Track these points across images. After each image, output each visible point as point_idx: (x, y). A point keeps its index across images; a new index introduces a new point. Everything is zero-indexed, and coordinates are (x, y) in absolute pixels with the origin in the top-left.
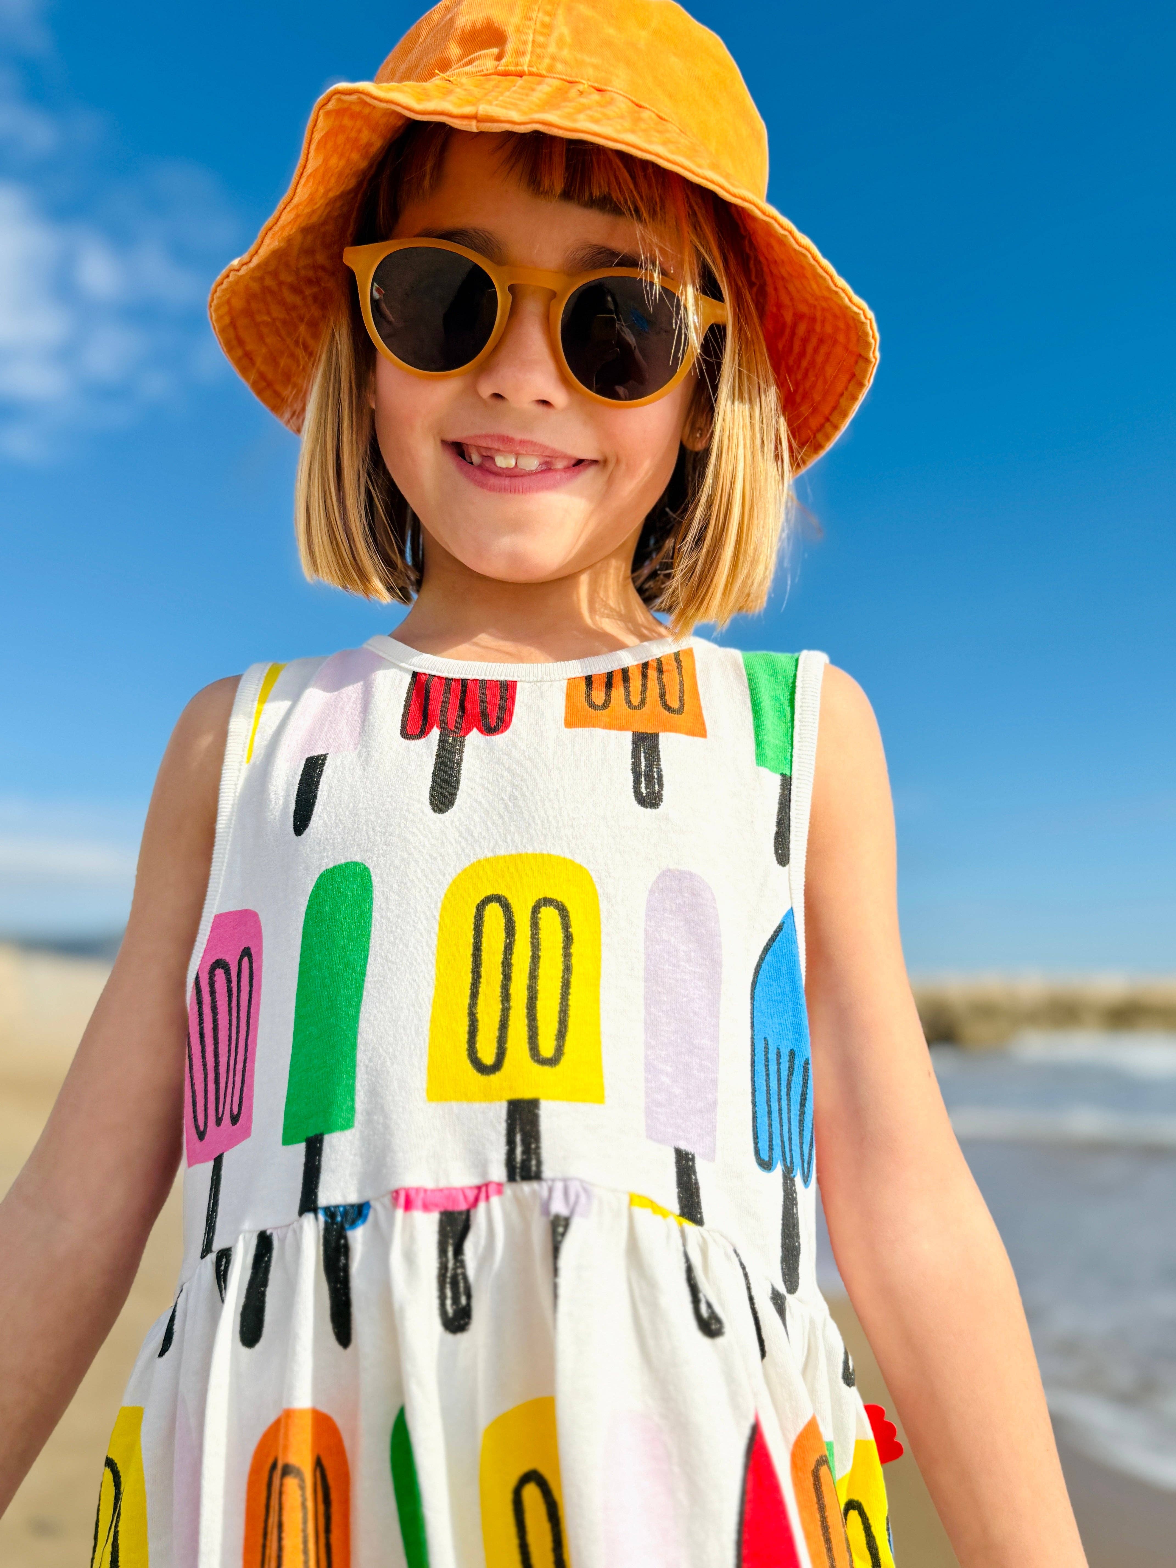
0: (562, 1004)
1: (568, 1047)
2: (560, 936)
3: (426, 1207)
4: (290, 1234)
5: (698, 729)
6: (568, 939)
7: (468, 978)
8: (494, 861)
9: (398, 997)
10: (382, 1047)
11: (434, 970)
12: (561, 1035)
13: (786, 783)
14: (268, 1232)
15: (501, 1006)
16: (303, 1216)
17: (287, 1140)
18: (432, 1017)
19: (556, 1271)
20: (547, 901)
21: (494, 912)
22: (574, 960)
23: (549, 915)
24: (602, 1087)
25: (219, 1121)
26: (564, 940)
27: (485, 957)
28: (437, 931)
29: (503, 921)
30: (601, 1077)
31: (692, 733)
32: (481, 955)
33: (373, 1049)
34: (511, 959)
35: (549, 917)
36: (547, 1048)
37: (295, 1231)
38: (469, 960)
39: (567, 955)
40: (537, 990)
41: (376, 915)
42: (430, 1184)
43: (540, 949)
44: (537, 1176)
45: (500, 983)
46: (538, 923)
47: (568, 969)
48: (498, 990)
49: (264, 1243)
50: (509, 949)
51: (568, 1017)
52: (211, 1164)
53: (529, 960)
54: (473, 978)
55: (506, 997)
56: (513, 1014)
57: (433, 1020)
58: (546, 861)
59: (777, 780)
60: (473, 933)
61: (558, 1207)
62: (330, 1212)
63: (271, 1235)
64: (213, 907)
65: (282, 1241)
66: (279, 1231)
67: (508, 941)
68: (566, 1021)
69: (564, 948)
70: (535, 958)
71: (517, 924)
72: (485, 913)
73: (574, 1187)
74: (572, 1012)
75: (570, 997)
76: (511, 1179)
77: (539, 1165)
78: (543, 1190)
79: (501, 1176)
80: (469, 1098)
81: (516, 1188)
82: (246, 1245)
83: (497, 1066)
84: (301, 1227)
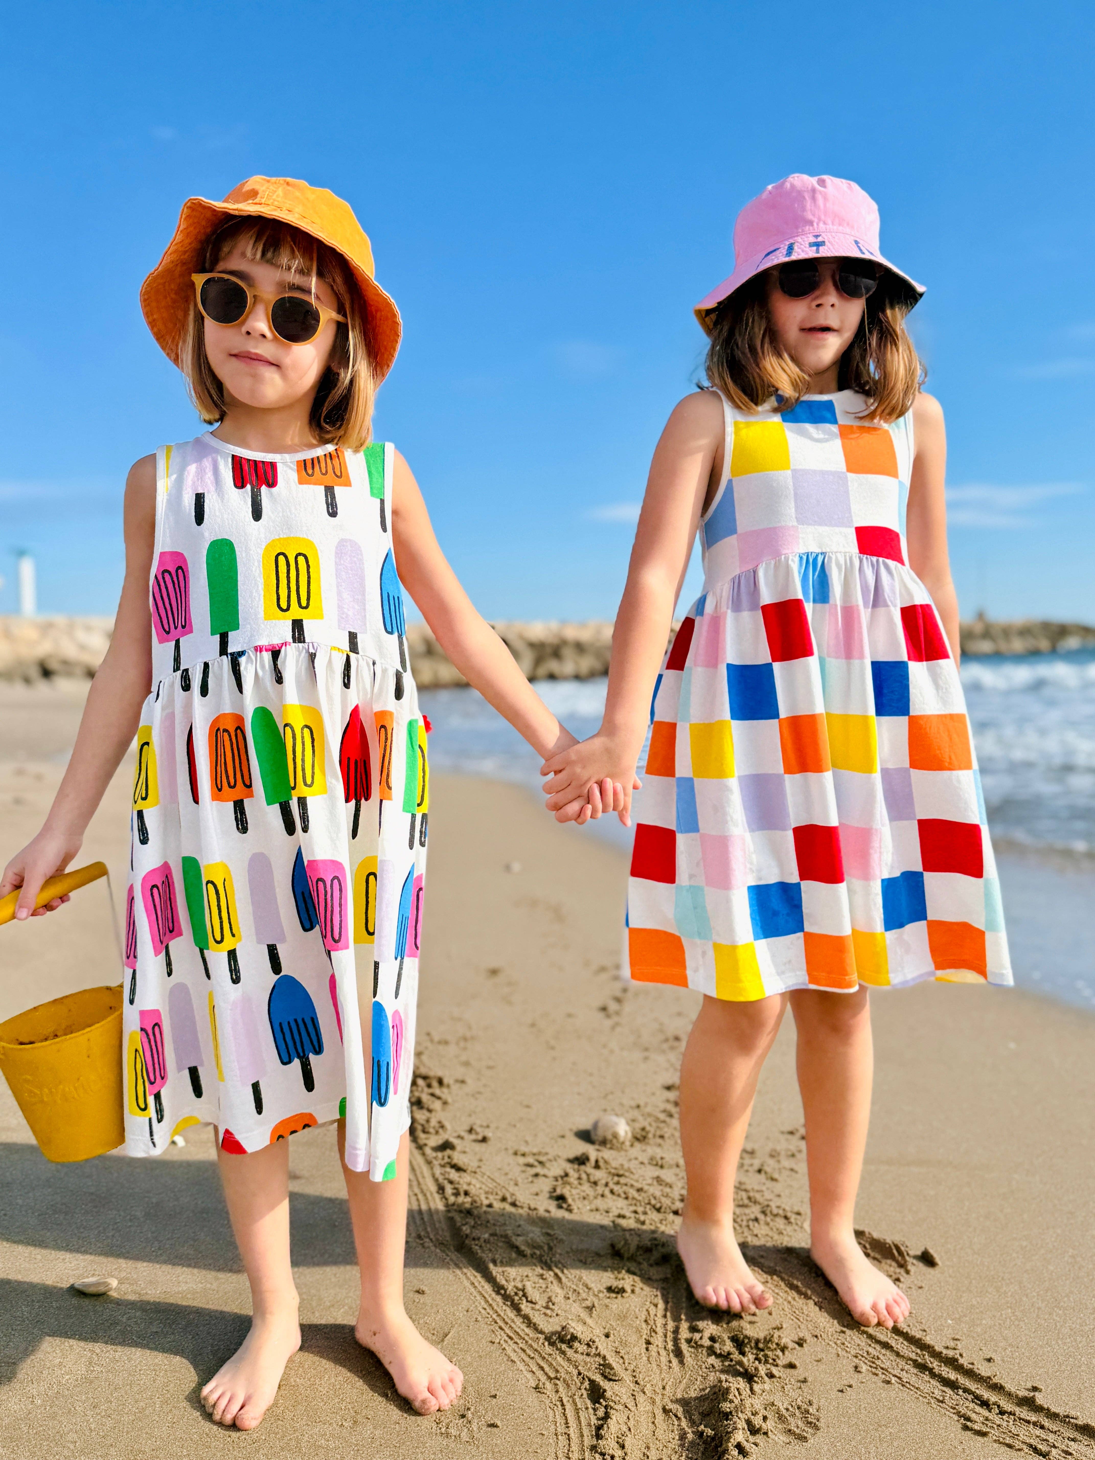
0: (308, 589)
1: (311, 602)
2: (305, 566)
3: (266, 650)
4: (216, 662)
5: (348, 484)
6: (308, 567)
7: (275, 580)
8: (279, 540)
11: (262, 579)
12: (309, 599)
13: (382, 501)
14: (207, 663)
15: (288, 590)
16: (222, 656)
17: (213, 633)
19: (314, 668)
20: (300, 554)
21: (281, 559)
22: (311, 573)
23: (301, 559)
24: (322, 614)
25: (176, 628)
27: (280, 574)
28: (262, 564)
29: (285, 561)
30: (322, 610)
31: (346, 485)
32: (278, 573)
33: (245, 605)
34: (289, 574)
35: (301, 560)
36: (304, 604)
37: (218, 661)
38: (275, 575)
39: (308, 572)
40: (299, 585)
41: (238, 560)
42: (267, 644)
43: (299, 571)
44: (304, 642)
45: (286, 583)
46: (297, 562)
47: (309, 577)
48: (286, 586)
49: (206, 665)
50: (288, 571)
52: (174, 642)
53: (296, 575)
54: (277, 581)
55: (289, 588)
56: (291, 592)
57: (265, 594)
58: (297, 540)
59: (379, 501)
60: (275, 566)
61: (312, 650)
62: (232, 654)
63: (209, 663)
64: (158, 549)
65: (213, 665)
66: (211, 662)
67: (288, 568)
68: (310, 594)
69: (307, 570)
70: (298, 574)
71: (290, 562)
72: (278, 559)
73: (315, 645)
74: (311, 592)
75: (311, 586)
76: (294, 642)
77: (304, 638)
78: (306, 645)
79: (291, 640)
80: (279, 619)
81: (296, 644)
82: (200, 667)
83: (288, 609)
84: (222, 660)
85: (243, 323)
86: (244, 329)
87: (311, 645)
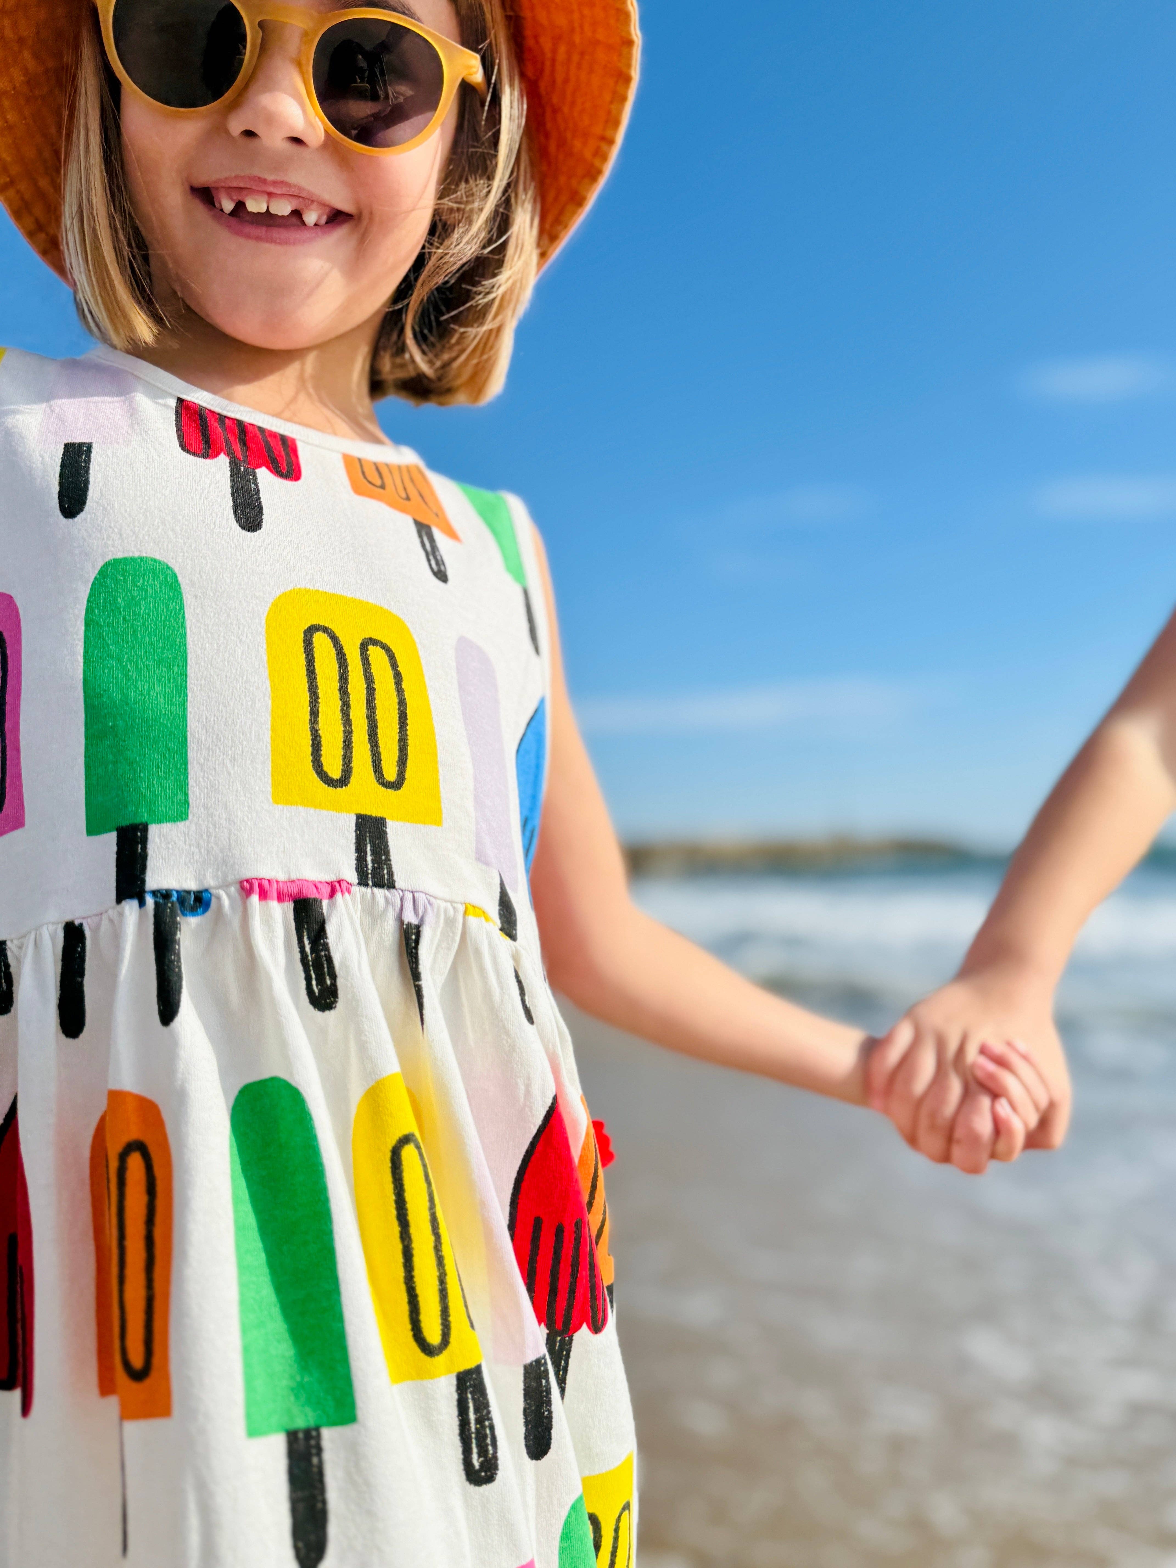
0: (401, 733)
1: (408, 774)
2: (390, 673)
3: (280, 898)
4: (105, 923)
6: (398, 676)
7: (306, 697)
8: (314, 594)
9: (231, 703)
10: (219, 749)
11: (268, 682)
12: (402, 762)
13: (525, 592)
14: (77, 923)
15: (343, 729)
16: (124, 903)
17: (93, 829)
18: (272, 726)
20: (373, 641)
21: (322, 641)
22: (407, 695)
23: (377, 654)
24: (440, 810)
26: (394, 677)
27: (320, 680)
28: (265, 646)
29: (333, 652)
30: (439, 801)
31: (450, 536)
32: (316, 679)
33: (208, 749)
34: (347, 688)
36: (390, 774)
37: (111, 921)
38: (305, 681)
39: (400, 691)
40: (377, 720)
42: (282, 877)
43: (374, 682)
44: (389, 885)
45: (339, 708)
46: (368, 659)
47: (402, 703)
48: (339, 715)
49: (74, 934)
50: (343, 678)
51: (407, 746)
53: (365, 692)
54: (311, 697)
55: (347, 721)
56: (355, 737)
57: (273, 729)
60: (304, 656)
61: (410, 917)
62: (163, 896)
63: (81, 925)
65: (96, 930)
66: (89, 920)
67: (342, 671)
68: (406, 749)
69: (396, 683)
70: (371, 691)
71: (348, 657)
72: (314, 640)
73: (421, 899)
74: (411, 741)
75: (408, 727)
76: (363, 882)
77: (391, 874)
78: (394, 896)
79: (352, 876)
80: (318, 806)
81: (367, 891)
82: (53, 938)
83: (343, 781)
84: (121, 915)
85: (235, 105)
86: (236, 126)
87: (409, 896)
